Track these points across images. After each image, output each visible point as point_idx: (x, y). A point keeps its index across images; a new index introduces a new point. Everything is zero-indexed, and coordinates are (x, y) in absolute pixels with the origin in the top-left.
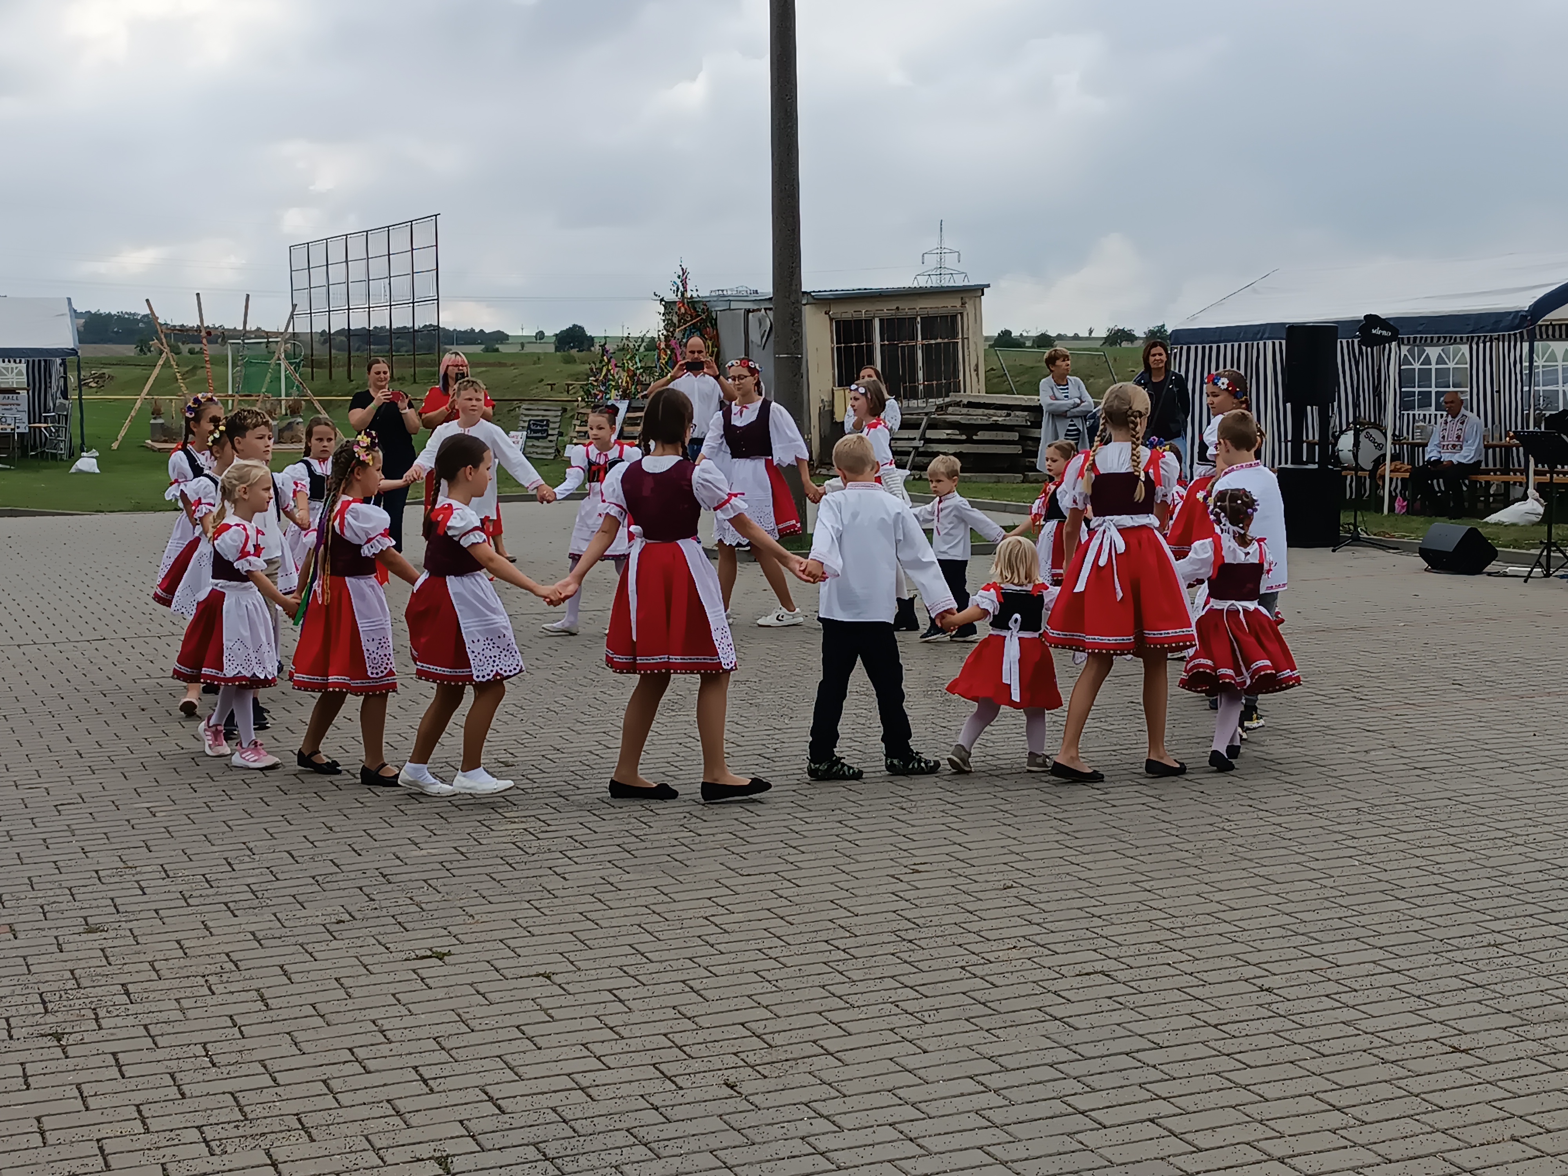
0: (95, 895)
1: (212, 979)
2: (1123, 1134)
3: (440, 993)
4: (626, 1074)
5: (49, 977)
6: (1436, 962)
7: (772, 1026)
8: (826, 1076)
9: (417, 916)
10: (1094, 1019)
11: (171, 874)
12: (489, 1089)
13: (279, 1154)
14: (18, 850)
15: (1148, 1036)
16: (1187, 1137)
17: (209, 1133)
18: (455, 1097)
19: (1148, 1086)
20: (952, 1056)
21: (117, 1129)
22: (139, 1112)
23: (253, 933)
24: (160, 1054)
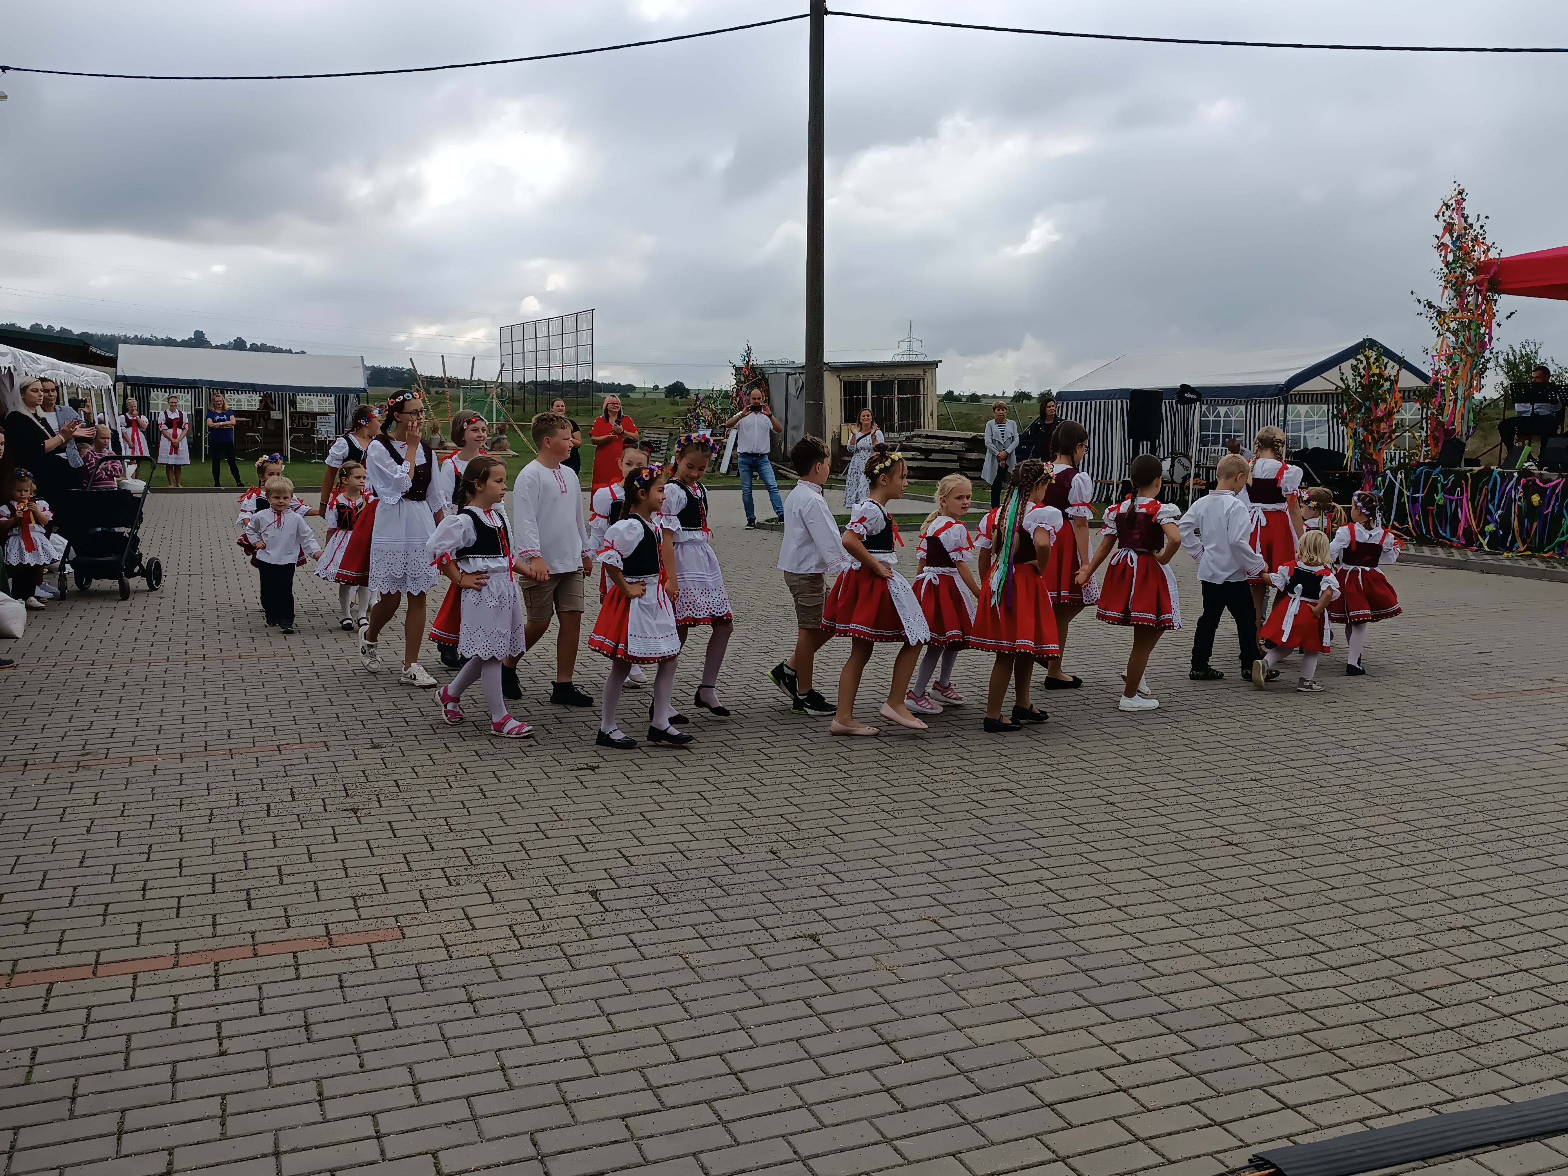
0: (377, 726)
1: (451, 779)
2: (1020, 889)
3: (592, 791)
4: (708, 844)
5: (350, 775)
6: (1220, 789)
7: (799, 817)
8: (832, 848)
9: (578, 744)
10: (1002, 819)
11: (425, 714)
12: (622, 850)
13: (492, 886)
14: (329, 697)
15: (1037, 830)
16: (1060, 892)
17: (449, 872)
18: (602, 855)
19: (1035, 861)
20: (913, 838)
21: (392, 868)
22: (405, 858)
23: (476, 752)
24: (418, 824)
